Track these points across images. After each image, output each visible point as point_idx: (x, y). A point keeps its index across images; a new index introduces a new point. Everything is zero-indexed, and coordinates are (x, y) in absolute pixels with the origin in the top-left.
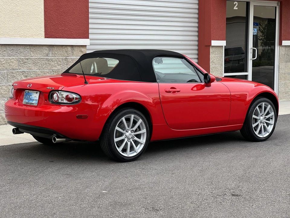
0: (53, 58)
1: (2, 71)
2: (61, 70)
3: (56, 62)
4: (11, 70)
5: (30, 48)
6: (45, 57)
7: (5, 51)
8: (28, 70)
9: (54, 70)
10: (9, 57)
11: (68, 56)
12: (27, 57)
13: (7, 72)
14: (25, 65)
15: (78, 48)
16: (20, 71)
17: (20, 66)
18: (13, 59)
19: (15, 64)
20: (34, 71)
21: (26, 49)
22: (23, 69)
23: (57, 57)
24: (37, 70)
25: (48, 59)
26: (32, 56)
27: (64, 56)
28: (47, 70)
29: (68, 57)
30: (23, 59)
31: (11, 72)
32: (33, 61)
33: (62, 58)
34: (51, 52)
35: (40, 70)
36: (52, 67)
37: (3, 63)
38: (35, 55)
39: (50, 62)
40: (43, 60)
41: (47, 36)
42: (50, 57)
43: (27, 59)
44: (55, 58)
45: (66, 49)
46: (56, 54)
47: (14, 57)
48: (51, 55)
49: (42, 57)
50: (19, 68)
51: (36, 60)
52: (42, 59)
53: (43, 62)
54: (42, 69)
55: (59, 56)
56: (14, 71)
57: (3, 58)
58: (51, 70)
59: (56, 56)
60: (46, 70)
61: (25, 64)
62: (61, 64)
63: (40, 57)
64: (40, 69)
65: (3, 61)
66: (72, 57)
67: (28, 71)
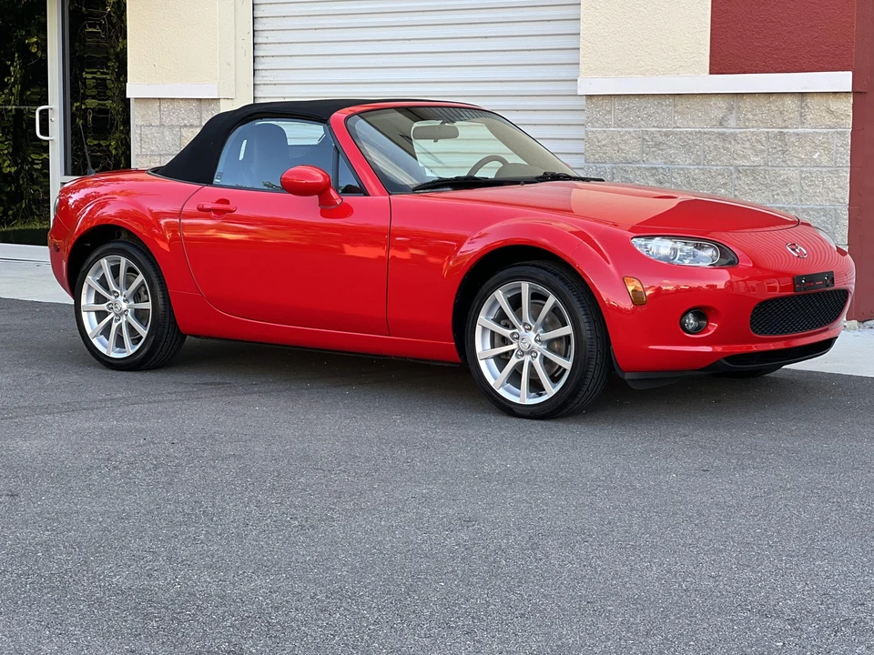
0: (741, 133)
1: (601, 165)
2: (761, 168)
3: (747, 145)
4: (621, 162)
5: (675, 106)
6: (715, 130)
7: (609, 112)
8: (665, 163)
9: (740, 168)
10: (619, 129)
11: (786, 127)
12: (664, 130)
13: (613, 168)
14: (661, 149)
15: (822, 100)
16: (644, 166)
17: (647, 154)
18: (630, 133)
19: (632, 149)
20: (682, 169)
21: (664, 108)
22: (654, 161)
23: (752, 130)
24: (691, 167)
25: (723, 134)
26: (678, 127)
27: (774, 128)
28: (719, 168)
29: (785, 130)
30: (652, 133)
31: (622, 169)
32: (680, 139)
33: (768, 132)
34: (734, 115)
35: (700, 167)
36: (735, 159)
37: (604, 142)
38: (689, 123)
39: (730, 143)
40: (710, 139)
41: (717, 67)
42: (732, 130)
43: (666, 135)
44: (745, 133)
45: (779, 103)
46: (748, 119)
47: (631, 130)
48: (732, 122)
49: (706, 130)
50: (643, 157)
51: (690, 137)
52: (705, 133)
53: (709, 143)
54: (704, 165)
55: (759, 127)
56: (629, 167)
57: (605, 131)
58: (731, 168)
59: (747, 127)
60: (717, 165)
61: (661, 147)
62: (762, 151)
63: (702, 130)
64: (698, 164)
65: (605, 139)
66: (800, 130)
67: (664, 166)
